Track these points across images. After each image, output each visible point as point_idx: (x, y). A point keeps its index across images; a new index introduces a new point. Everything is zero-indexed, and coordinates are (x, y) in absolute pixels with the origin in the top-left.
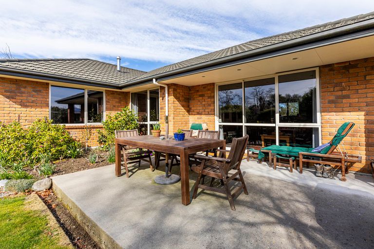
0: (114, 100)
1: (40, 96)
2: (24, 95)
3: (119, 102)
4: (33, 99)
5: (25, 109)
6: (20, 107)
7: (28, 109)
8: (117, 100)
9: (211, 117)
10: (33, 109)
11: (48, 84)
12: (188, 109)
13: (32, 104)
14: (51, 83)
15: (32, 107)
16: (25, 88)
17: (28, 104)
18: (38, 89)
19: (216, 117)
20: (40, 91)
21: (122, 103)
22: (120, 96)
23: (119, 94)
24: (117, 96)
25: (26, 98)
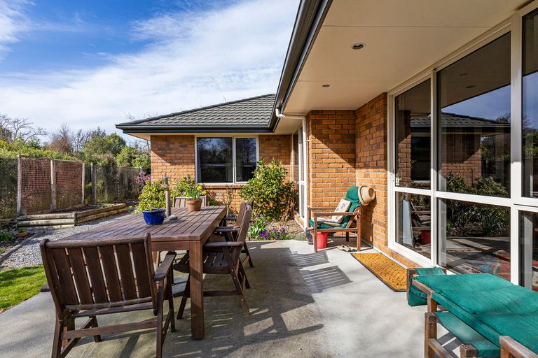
0: (270, 148)
1: (186, 152)
2: (172, 152)
3: (279, 151)
4: (181, 155)
5: (173, 167)
6: (169, 164)
7: (177, 167)
8: (275, 148)
9: (381, 173)
10: (181, 167)
11: (193, 137)
12: (352, 156)
13: (179, 161)
14: (197, 135)
15: (179, 164)
16: (173, 143)
17: (176, 161)
18: (184, 144)
19: (389, 172)
20: (186, 146)
21: (283, 151)
22: (280, 142)
23: (278, 140)
24: (276, 142)
25: (174, 155)
